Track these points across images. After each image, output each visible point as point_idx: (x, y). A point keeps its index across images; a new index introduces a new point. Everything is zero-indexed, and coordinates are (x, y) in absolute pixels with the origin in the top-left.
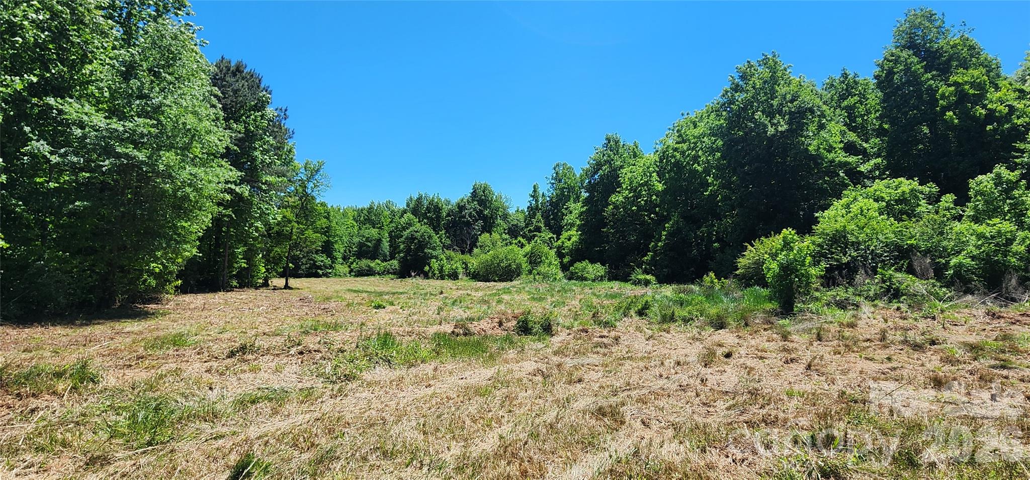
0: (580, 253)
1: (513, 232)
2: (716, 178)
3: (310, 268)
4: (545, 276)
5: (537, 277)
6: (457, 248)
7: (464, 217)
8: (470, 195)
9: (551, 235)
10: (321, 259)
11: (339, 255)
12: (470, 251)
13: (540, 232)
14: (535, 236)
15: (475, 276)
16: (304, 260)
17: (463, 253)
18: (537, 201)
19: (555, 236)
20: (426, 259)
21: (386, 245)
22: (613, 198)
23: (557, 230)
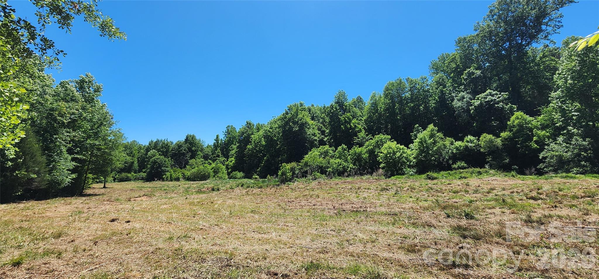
0: (235, 168)
1: (206, 157)
2: (280, 142)
4: (221, 178)
5: (217, 178)
6: (178, 166)
7: (181, 151)
8: (184, 140)
9: (224, 159)
12: (185, 167)
13: (219, 157)
14: (216, 159)
15: (188, 179)
17: (181, 168)
18: (218, 142)
19: (226, 159)
20: (163, 172)
21: (136, 164)
22: (248, 147)
23: (227, 157)
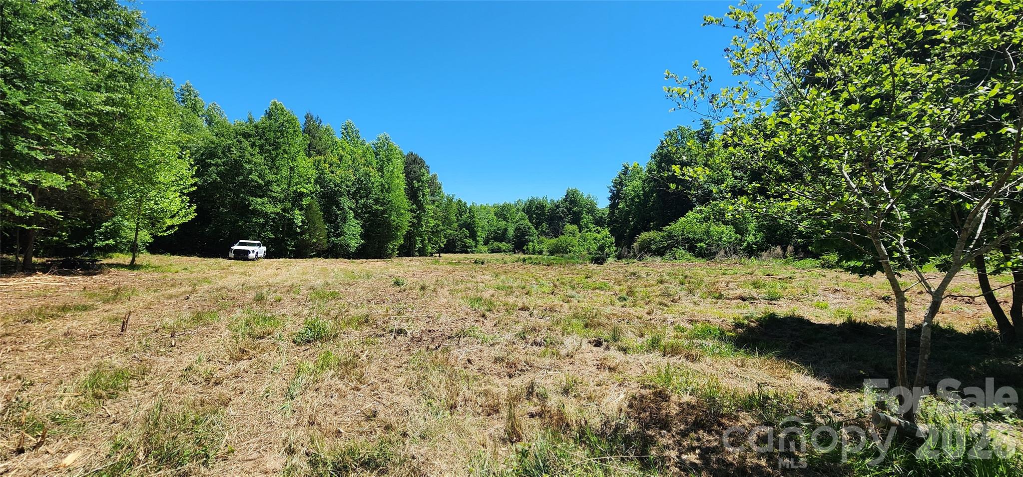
3: (463, 247)
6: (548, 235)
7: (558, 213)
8: (564, 197)
10: (469, 241)
11: (481, 240)
16: (459, 243)
17: (551, 238)
20: (526, 242)
